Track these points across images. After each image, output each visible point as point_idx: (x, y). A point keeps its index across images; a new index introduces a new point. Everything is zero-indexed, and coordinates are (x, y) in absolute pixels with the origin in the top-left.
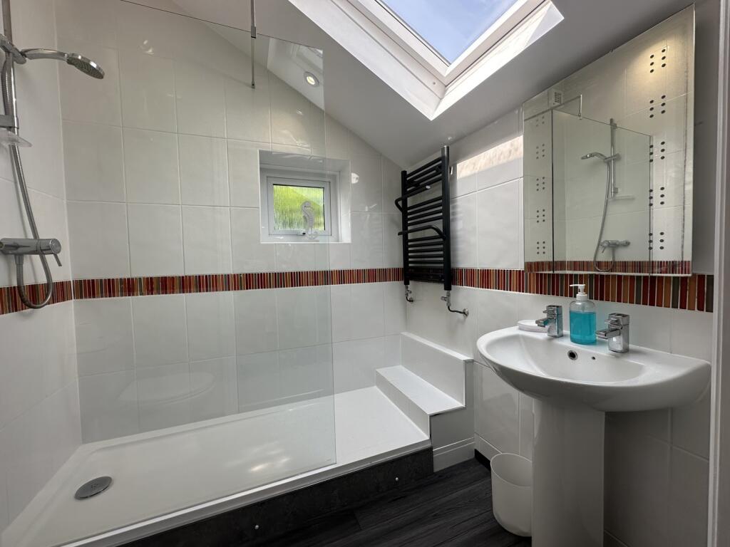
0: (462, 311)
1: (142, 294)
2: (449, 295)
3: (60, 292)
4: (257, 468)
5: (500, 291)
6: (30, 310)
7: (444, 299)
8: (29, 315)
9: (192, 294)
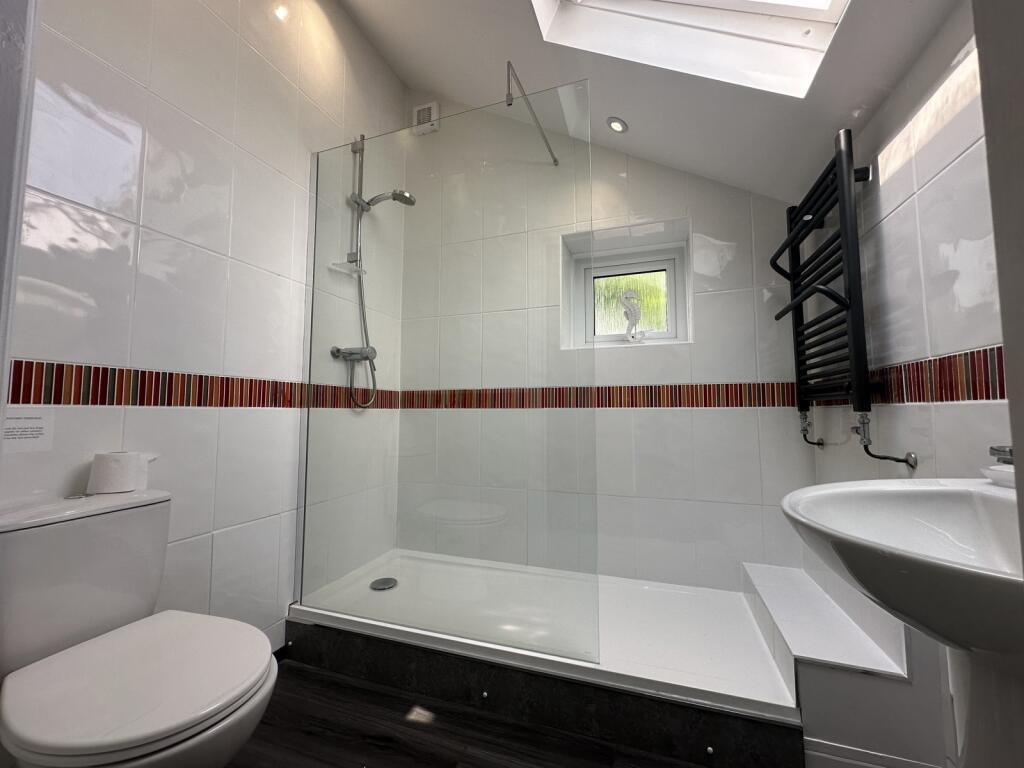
0: (902, 457)
1: (446, 407)
2: (865, 423)
3: (386, 400)
4: (509, 628)
5: (979, 402)
6: (360, 409)
7: (856, 430)
8: (359, 413)
9: (487, 410)
